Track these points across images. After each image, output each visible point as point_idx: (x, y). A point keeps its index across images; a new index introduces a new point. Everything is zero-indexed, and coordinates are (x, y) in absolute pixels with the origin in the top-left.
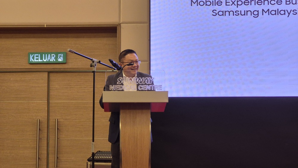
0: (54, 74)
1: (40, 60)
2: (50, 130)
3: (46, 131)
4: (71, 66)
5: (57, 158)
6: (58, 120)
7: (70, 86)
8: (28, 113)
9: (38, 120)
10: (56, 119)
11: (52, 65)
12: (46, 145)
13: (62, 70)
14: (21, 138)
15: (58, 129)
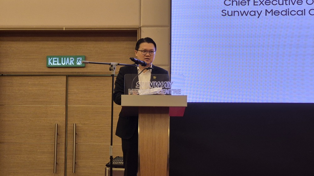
0: (72, 78)
1: (58, 64)
2: (68, 135)
3: (64, 136)
4: (90, 70)
5: (75, 163)
6: (76, 125)
7: (89, 90)
8: (46, 117)
9: (56, 124)
10: (75, 124)
11: (71, 69)
12: (64, 150)
13: (80, 74)
14: (39, 142)
15: (76, 134)
